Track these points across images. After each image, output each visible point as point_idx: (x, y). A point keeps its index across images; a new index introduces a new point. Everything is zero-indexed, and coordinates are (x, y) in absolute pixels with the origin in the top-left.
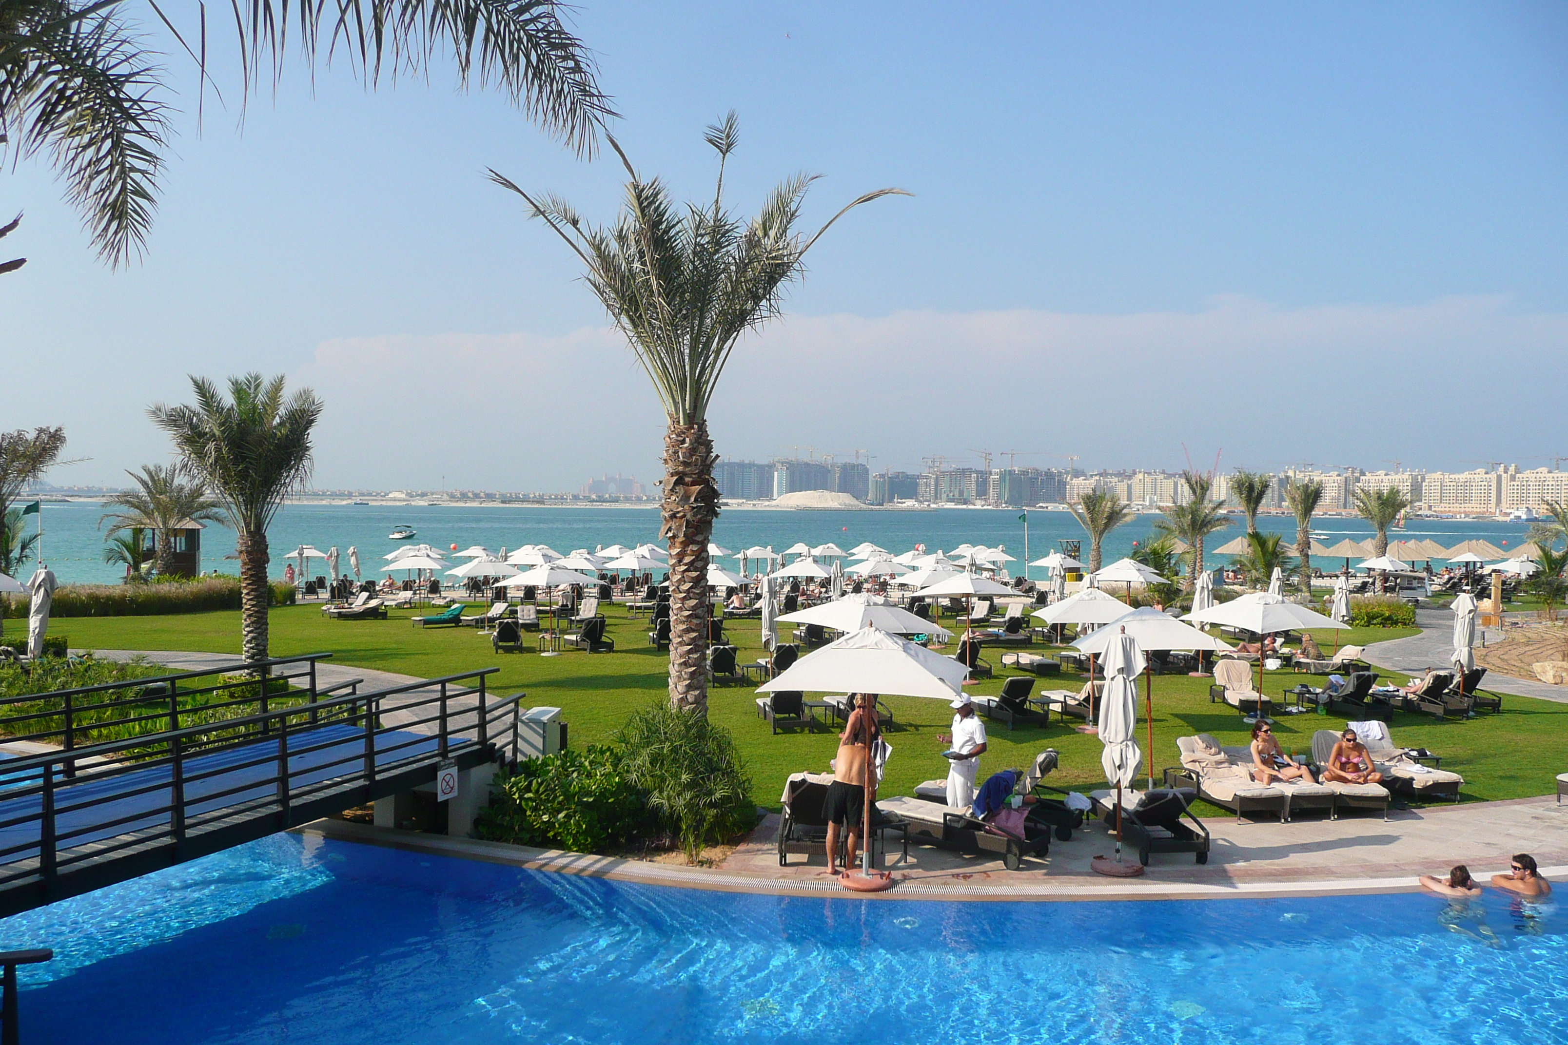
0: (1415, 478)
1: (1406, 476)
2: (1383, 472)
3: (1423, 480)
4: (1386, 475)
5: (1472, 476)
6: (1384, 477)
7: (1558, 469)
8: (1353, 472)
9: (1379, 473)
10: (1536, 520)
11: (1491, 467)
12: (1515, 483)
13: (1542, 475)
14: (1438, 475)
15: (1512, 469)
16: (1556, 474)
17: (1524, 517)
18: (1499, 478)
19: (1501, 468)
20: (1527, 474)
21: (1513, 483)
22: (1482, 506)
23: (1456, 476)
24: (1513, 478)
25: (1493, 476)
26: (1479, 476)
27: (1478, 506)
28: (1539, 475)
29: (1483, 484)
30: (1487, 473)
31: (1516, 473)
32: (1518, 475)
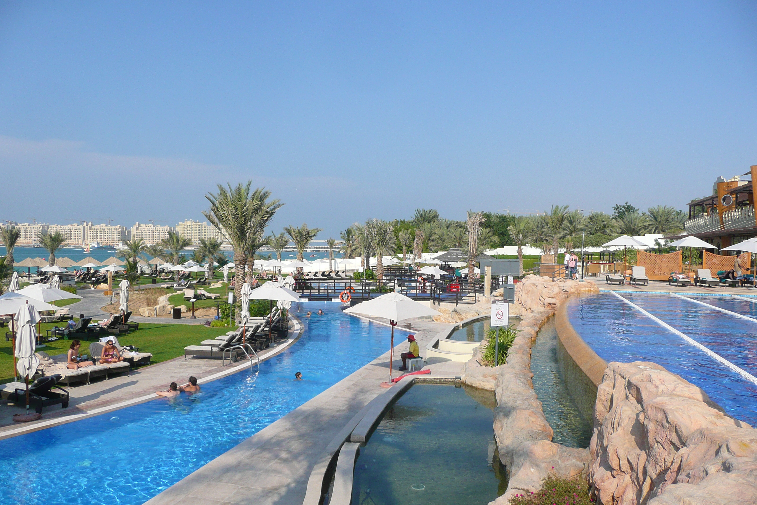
0: (43, 227)
1: (39, 226)
2: (27, 224)
3: (48, 228)
4: (29, 225)
5: (71, 227)
6: (28, 226)
7: (109, 224)
8: (11, 223)
9: (25, 224)
10: (101, 247)
11: (80, 223)
12: (91, 231)
13: (103, 227)
14: (55, 226)
15: (90, 224)
16: (109, 227)
17: (96, 246)
18: (84, 228)
19: (85, 224)
20: (96, 226)
21: (90, 230)
22: (76, 241)
23: (64, 227)
24: (90, 228)
25: (81, 227)
26: (75, 227)
27: (75, 241)
28: (101, 227)
29: (77, 231)
30: (78, 226)
31: (92, 226)
32: (92, 227)
